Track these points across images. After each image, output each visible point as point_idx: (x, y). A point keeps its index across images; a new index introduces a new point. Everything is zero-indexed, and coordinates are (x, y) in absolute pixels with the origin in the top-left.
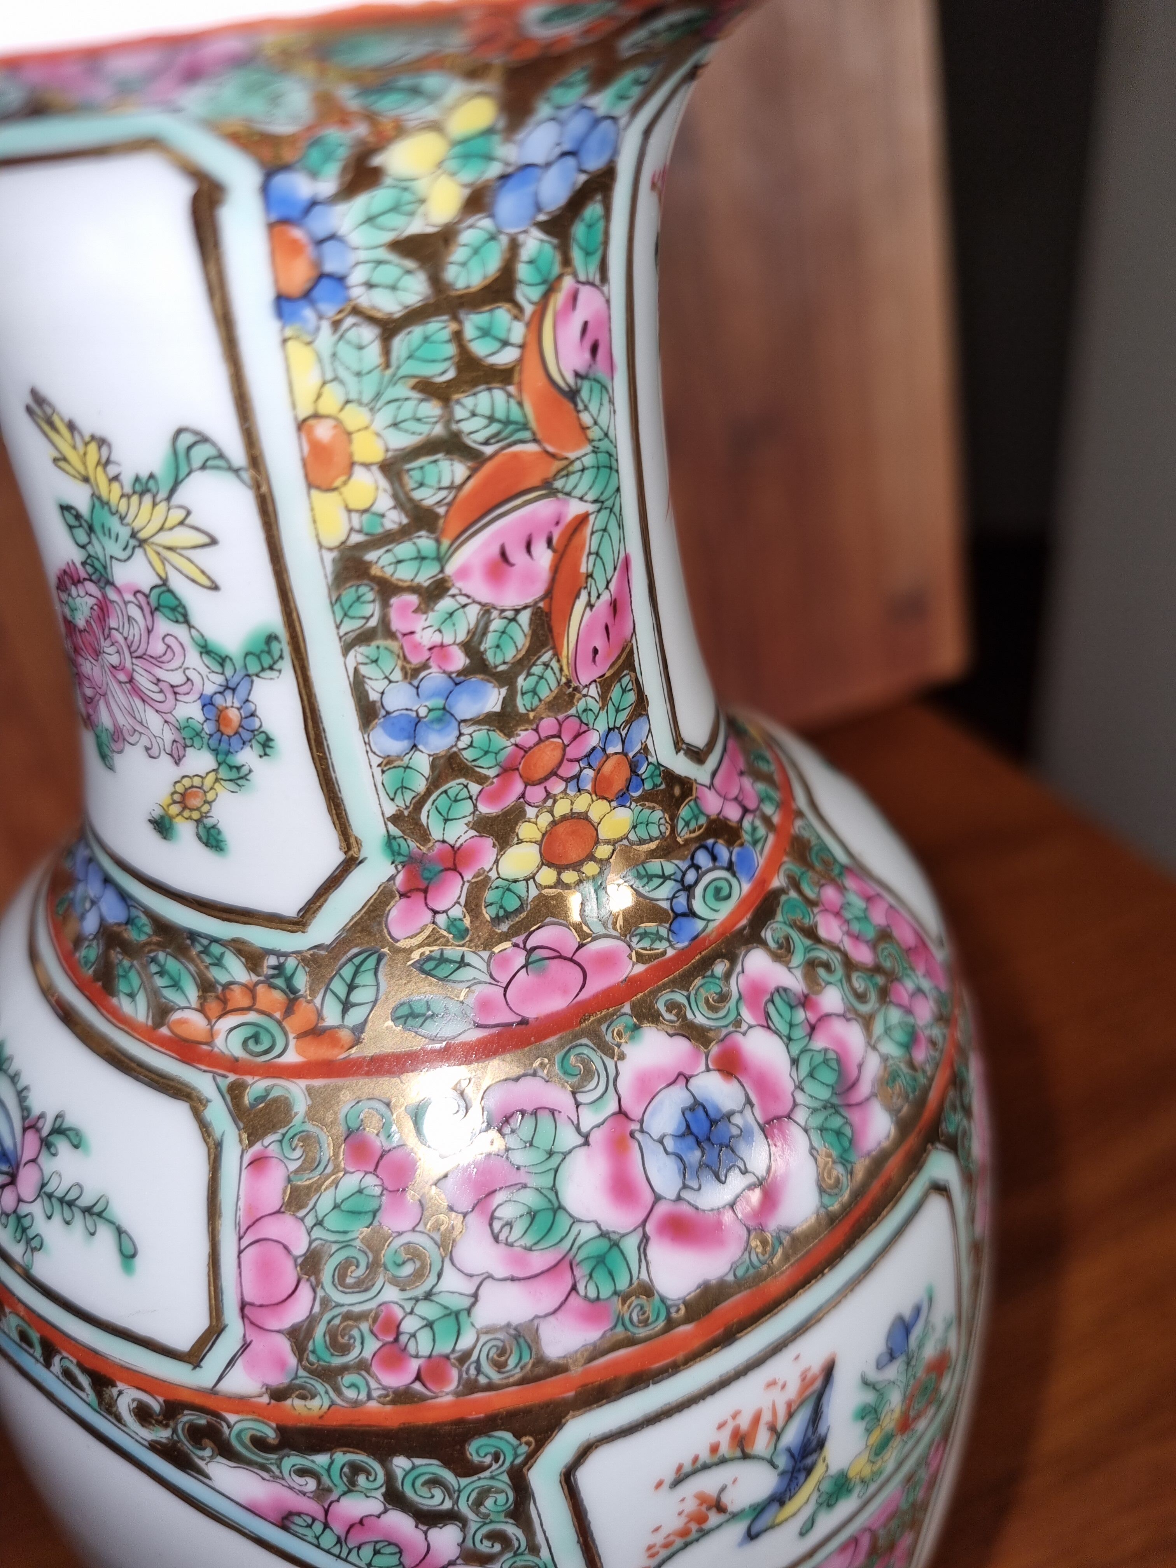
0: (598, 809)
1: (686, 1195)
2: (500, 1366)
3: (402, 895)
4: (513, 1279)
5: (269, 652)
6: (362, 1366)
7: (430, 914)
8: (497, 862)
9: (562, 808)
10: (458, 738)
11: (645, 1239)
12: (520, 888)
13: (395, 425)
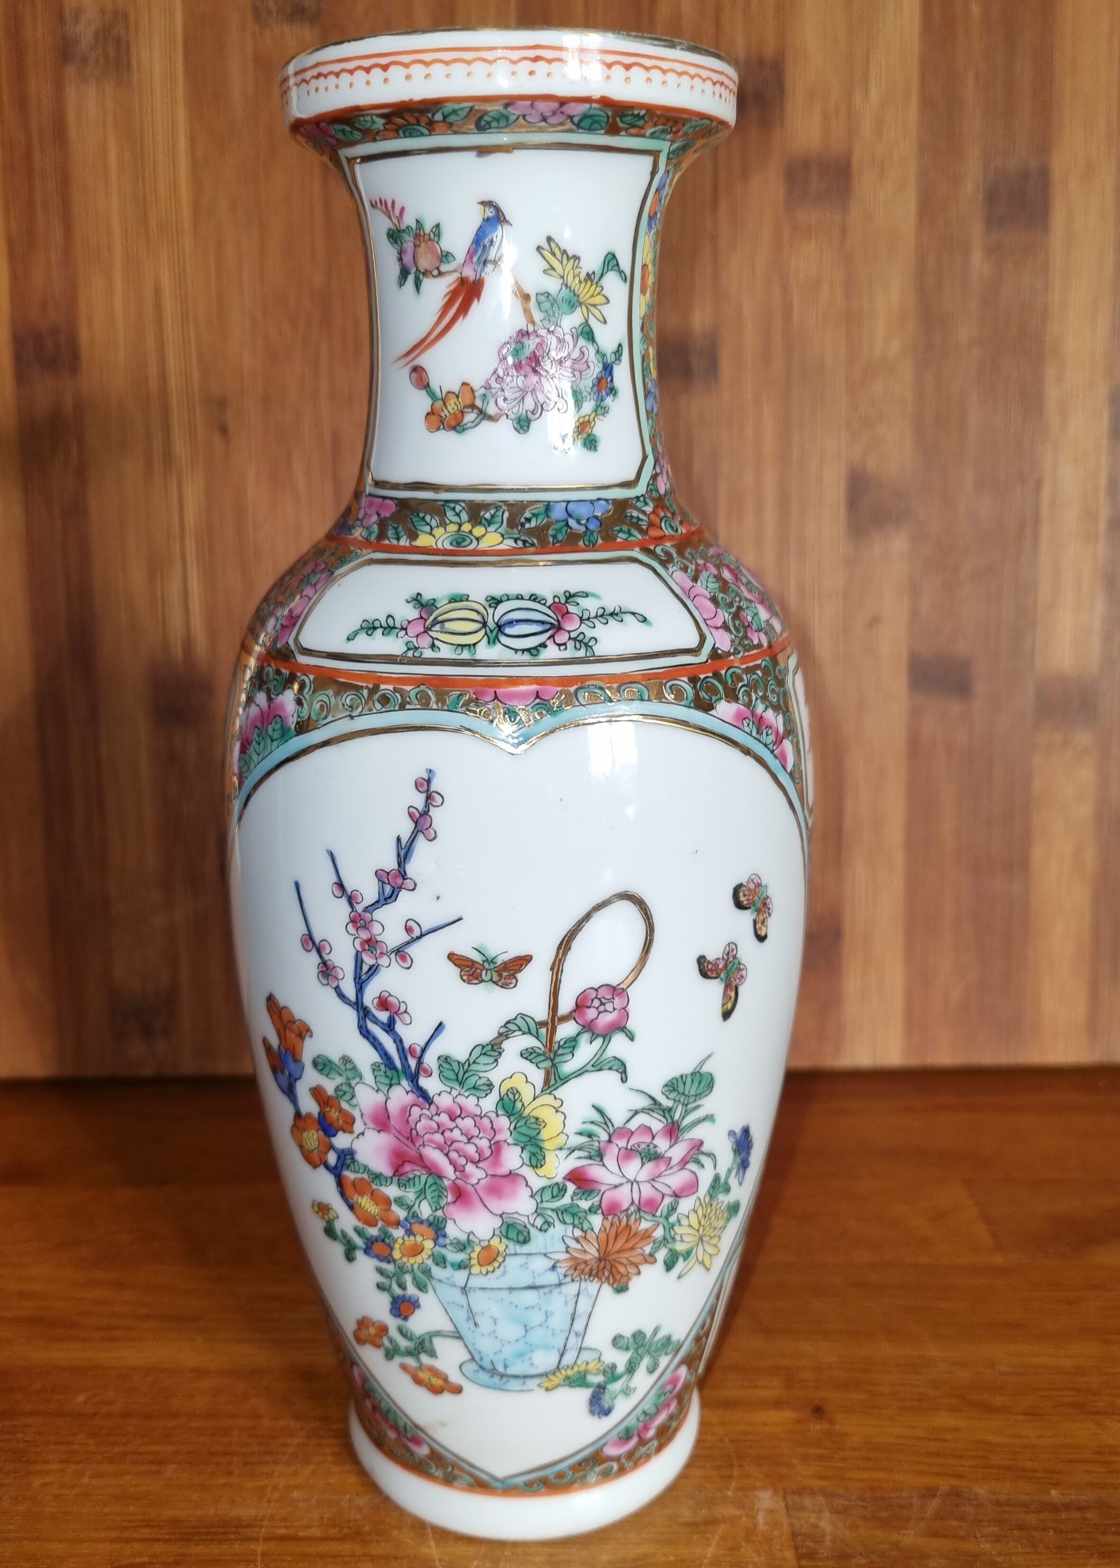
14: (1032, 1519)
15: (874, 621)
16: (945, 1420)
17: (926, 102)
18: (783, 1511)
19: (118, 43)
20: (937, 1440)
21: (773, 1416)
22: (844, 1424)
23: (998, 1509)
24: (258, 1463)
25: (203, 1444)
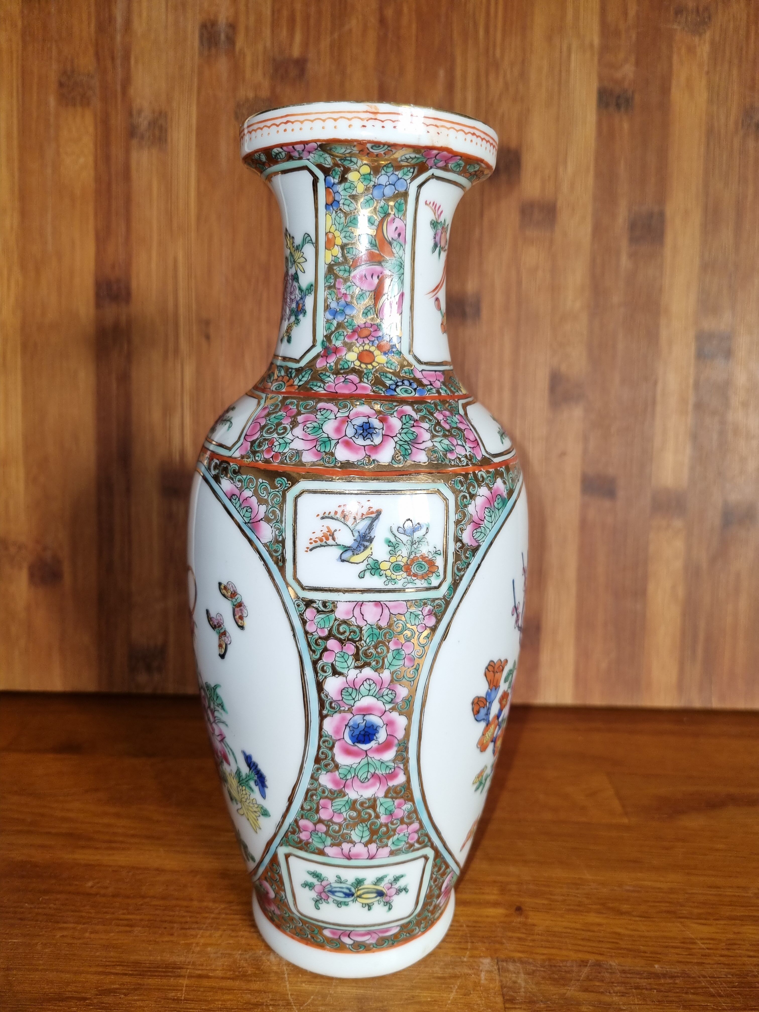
0: (377, 353)
1: (353, 438)
2: (290, 459)
3: (322, 357)
4: (302, 439)
5: (311, 289)
6: (263, 451)
7: (326, 363)
8: (346, 355)
9: (367, 347)
10: (345, 319)
11: (338, 442)
12: (349, 364)
13: (345, 237)
14: (643, 982)
15: (563, 454)
16: (593, 918)
17: (598, 175)
18: (496, 972)
19: (161, 128)
20: (589, 931)
21: (492, 911)
22: (535, 918)
23: (624, 975)
24: (189, 929)
25: (158, 915)
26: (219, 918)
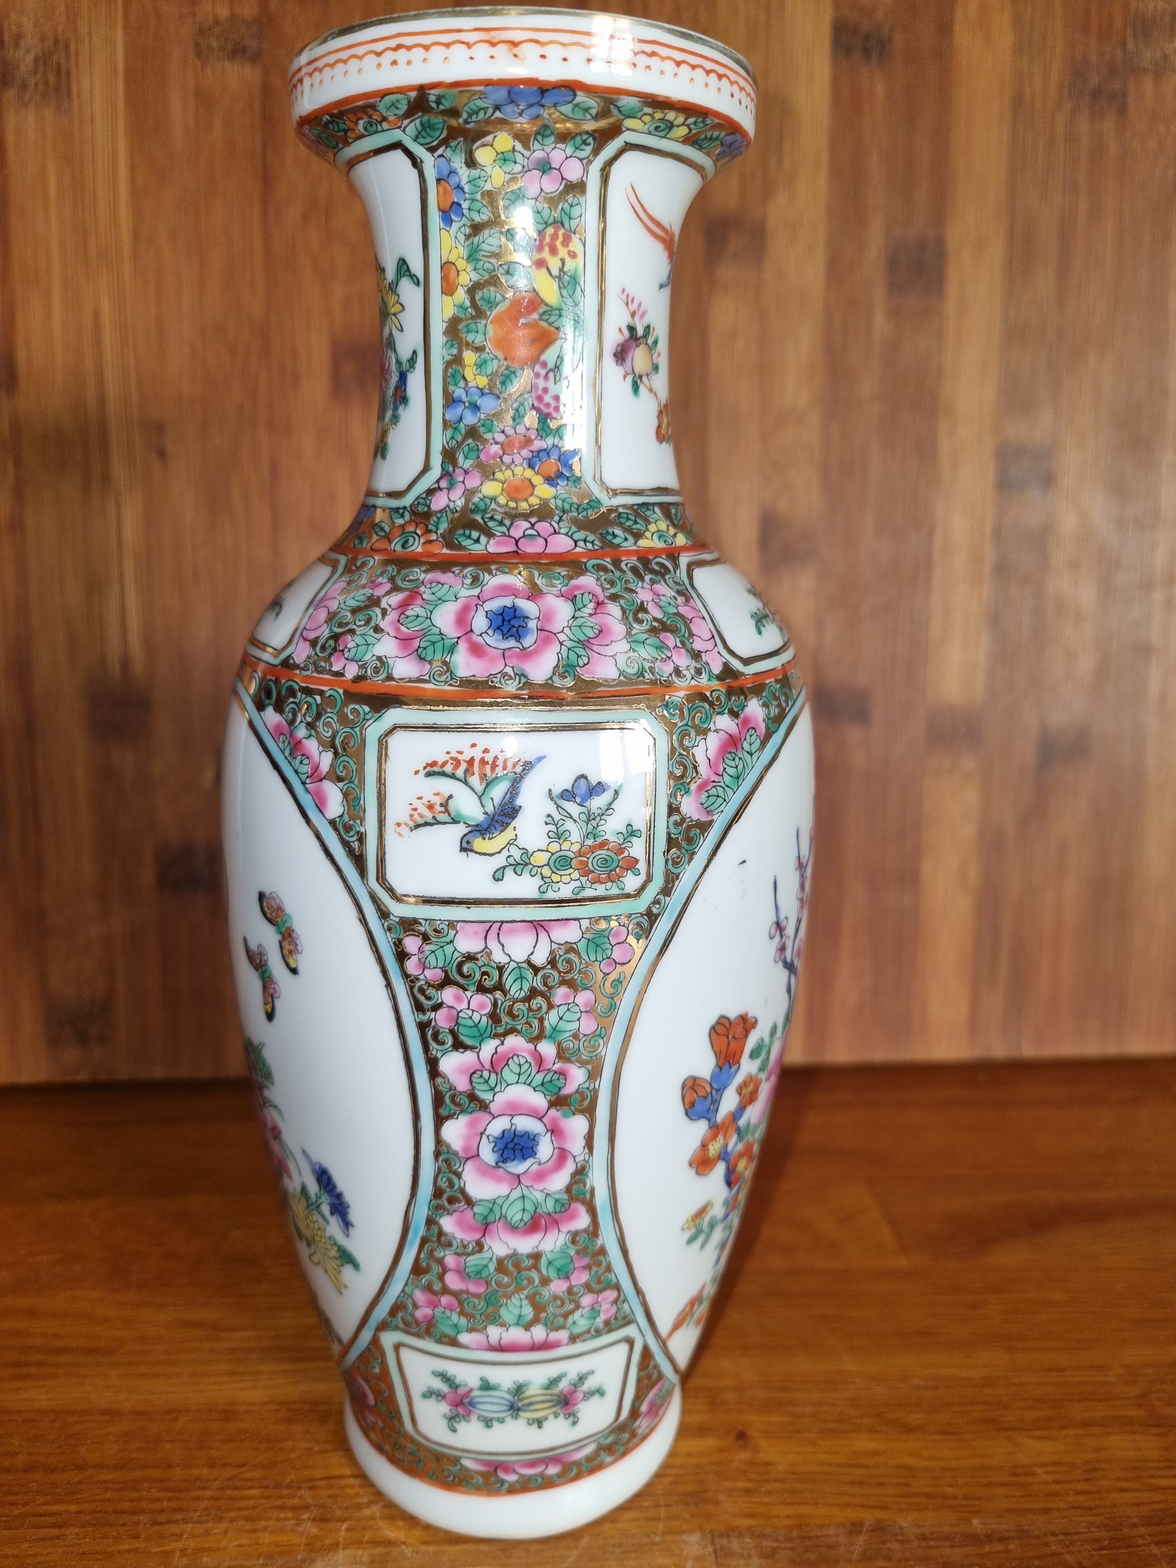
16: (863, 1443)
17: (835, 172)
18: (713, 1558)
19: (58, 70)
20: (860, 1466)
21: (699, 1444)
22: (769, 1451)
23: (924, 1544)
24: (166, 1523)
25: (109, 1500)
26: (222, 1498)
